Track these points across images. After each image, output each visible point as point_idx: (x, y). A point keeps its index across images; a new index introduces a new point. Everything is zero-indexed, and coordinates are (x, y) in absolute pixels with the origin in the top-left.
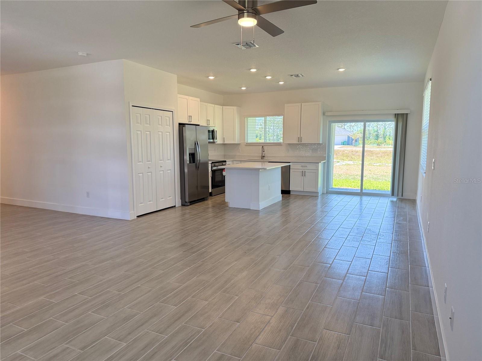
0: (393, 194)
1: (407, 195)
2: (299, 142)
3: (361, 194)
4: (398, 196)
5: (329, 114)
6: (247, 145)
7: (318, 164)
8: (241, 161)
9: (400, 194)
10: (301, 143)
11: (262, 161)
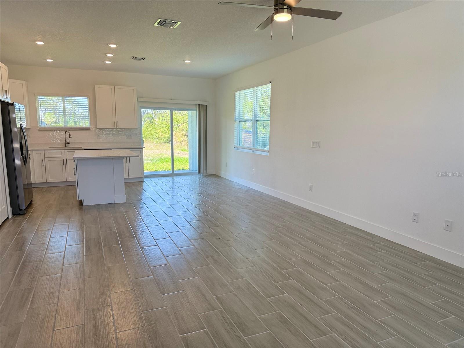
0: (200, 172)
1: (211, 171)
2: (116, 127)
3: (173, 175)
4: (204, 173)
5: (142, 100)
6: (40, 129)
7: (142, 149)
8: (44, 150)
9: (205, 171)
10: (117, 128)
11: (66, 148)
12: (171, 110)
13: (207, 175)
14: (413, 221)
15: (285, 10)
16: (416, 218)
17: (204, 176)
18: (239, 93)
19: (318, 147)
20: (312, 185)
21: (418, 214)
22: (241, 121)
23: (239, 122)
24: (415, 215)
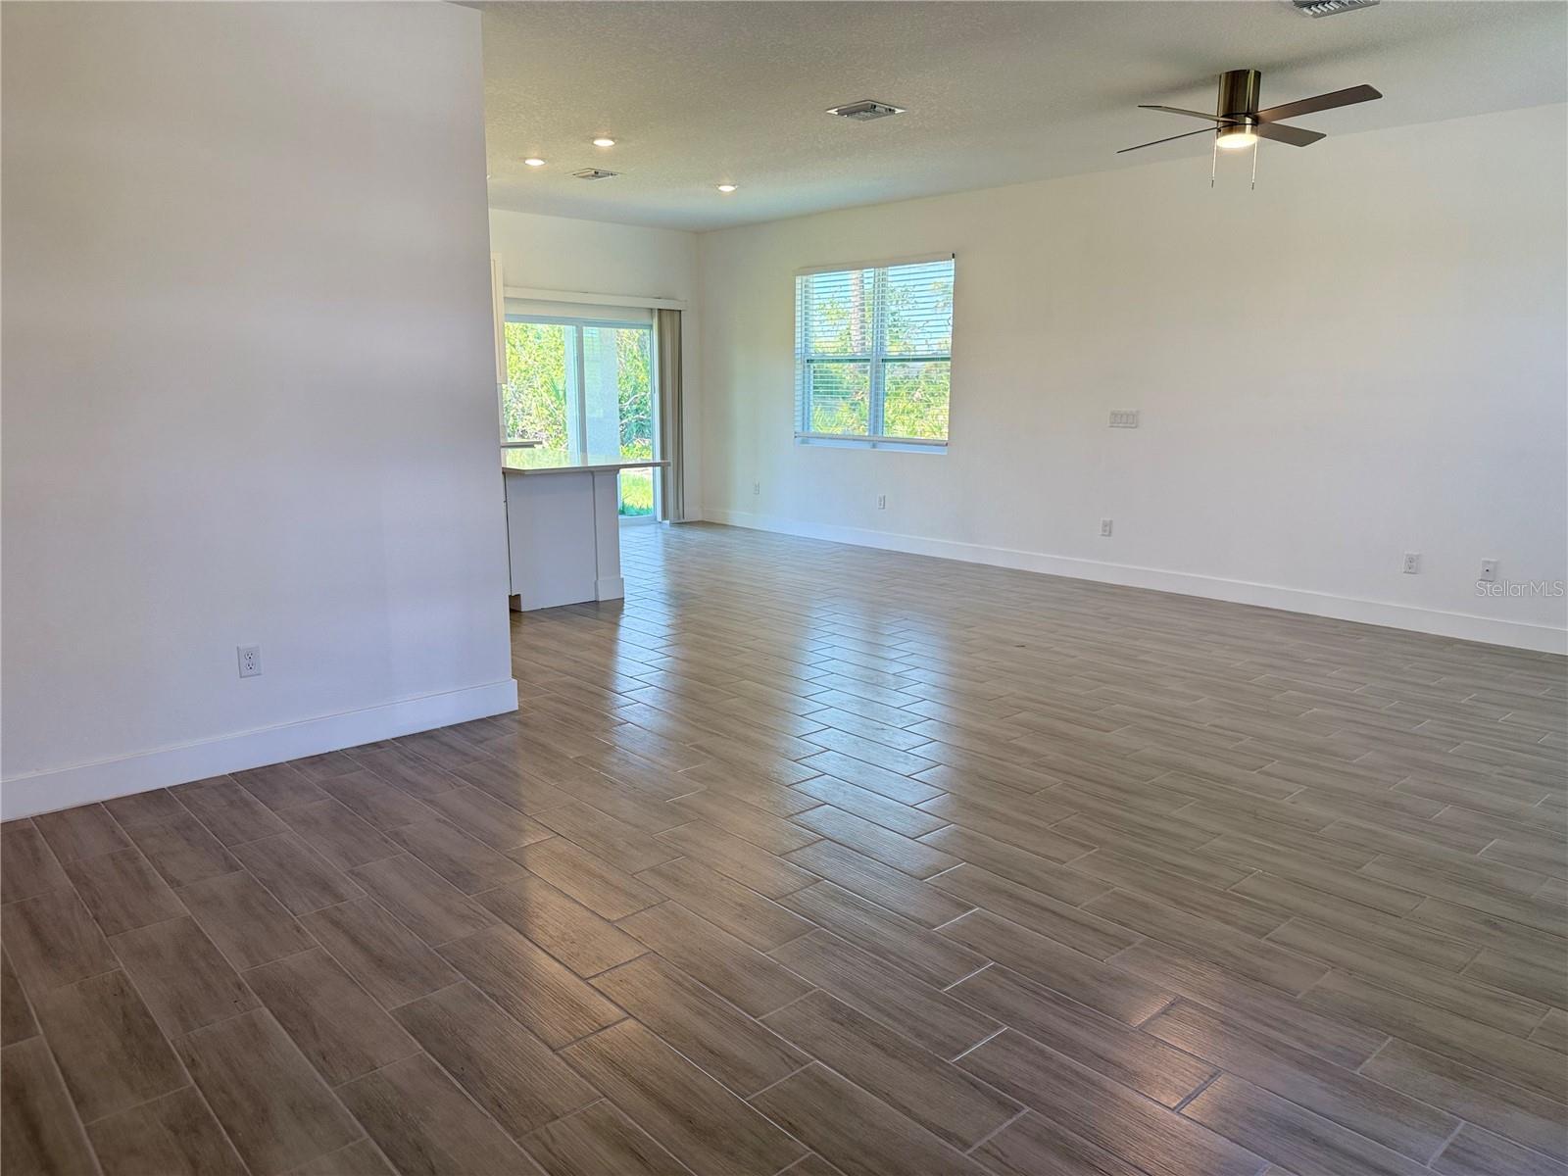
0: (665, 516)
9: (679, 512)
12: (580, 324)
13: (681, 524)
14: (1405, 572)
15: (1248, 127)
16: (1412, 565)
17: (673, 524)
18: (807, 281)
19: (1133, 425)
20: (1111, 522)
21: (1418, 556)
22: (812, 361)
23: (806, 364)
24: (1411, 560)
